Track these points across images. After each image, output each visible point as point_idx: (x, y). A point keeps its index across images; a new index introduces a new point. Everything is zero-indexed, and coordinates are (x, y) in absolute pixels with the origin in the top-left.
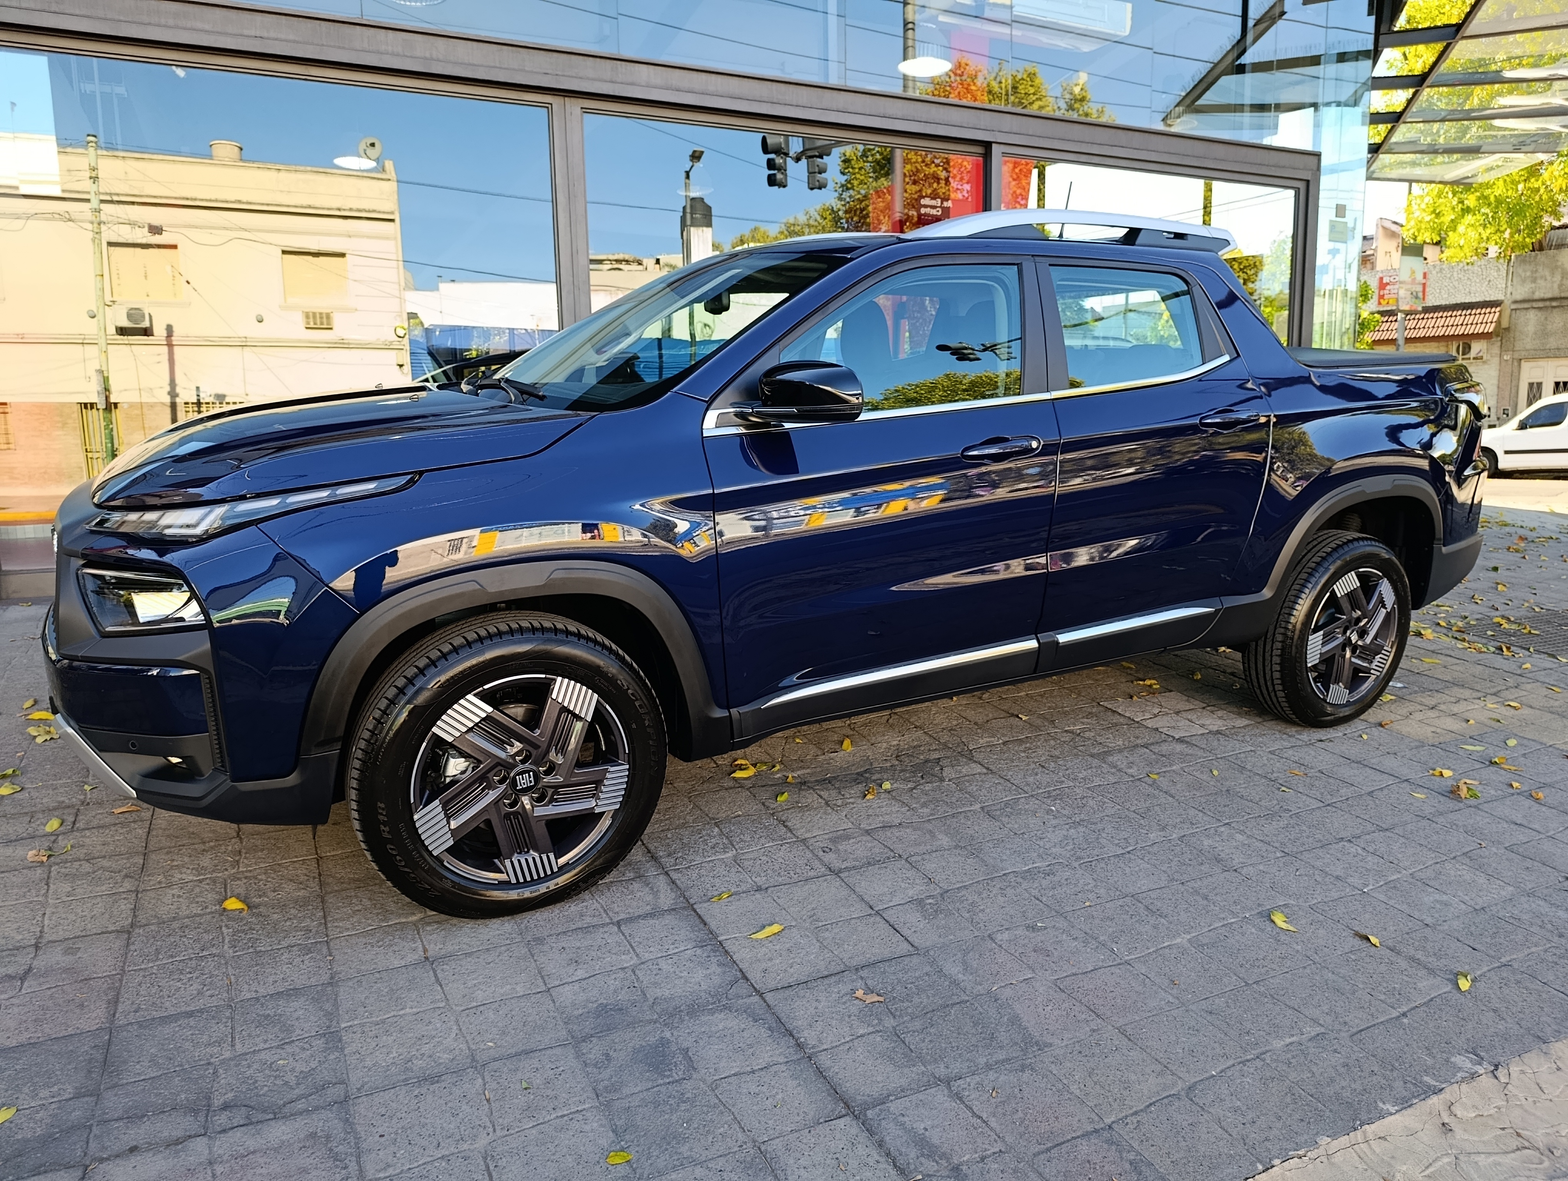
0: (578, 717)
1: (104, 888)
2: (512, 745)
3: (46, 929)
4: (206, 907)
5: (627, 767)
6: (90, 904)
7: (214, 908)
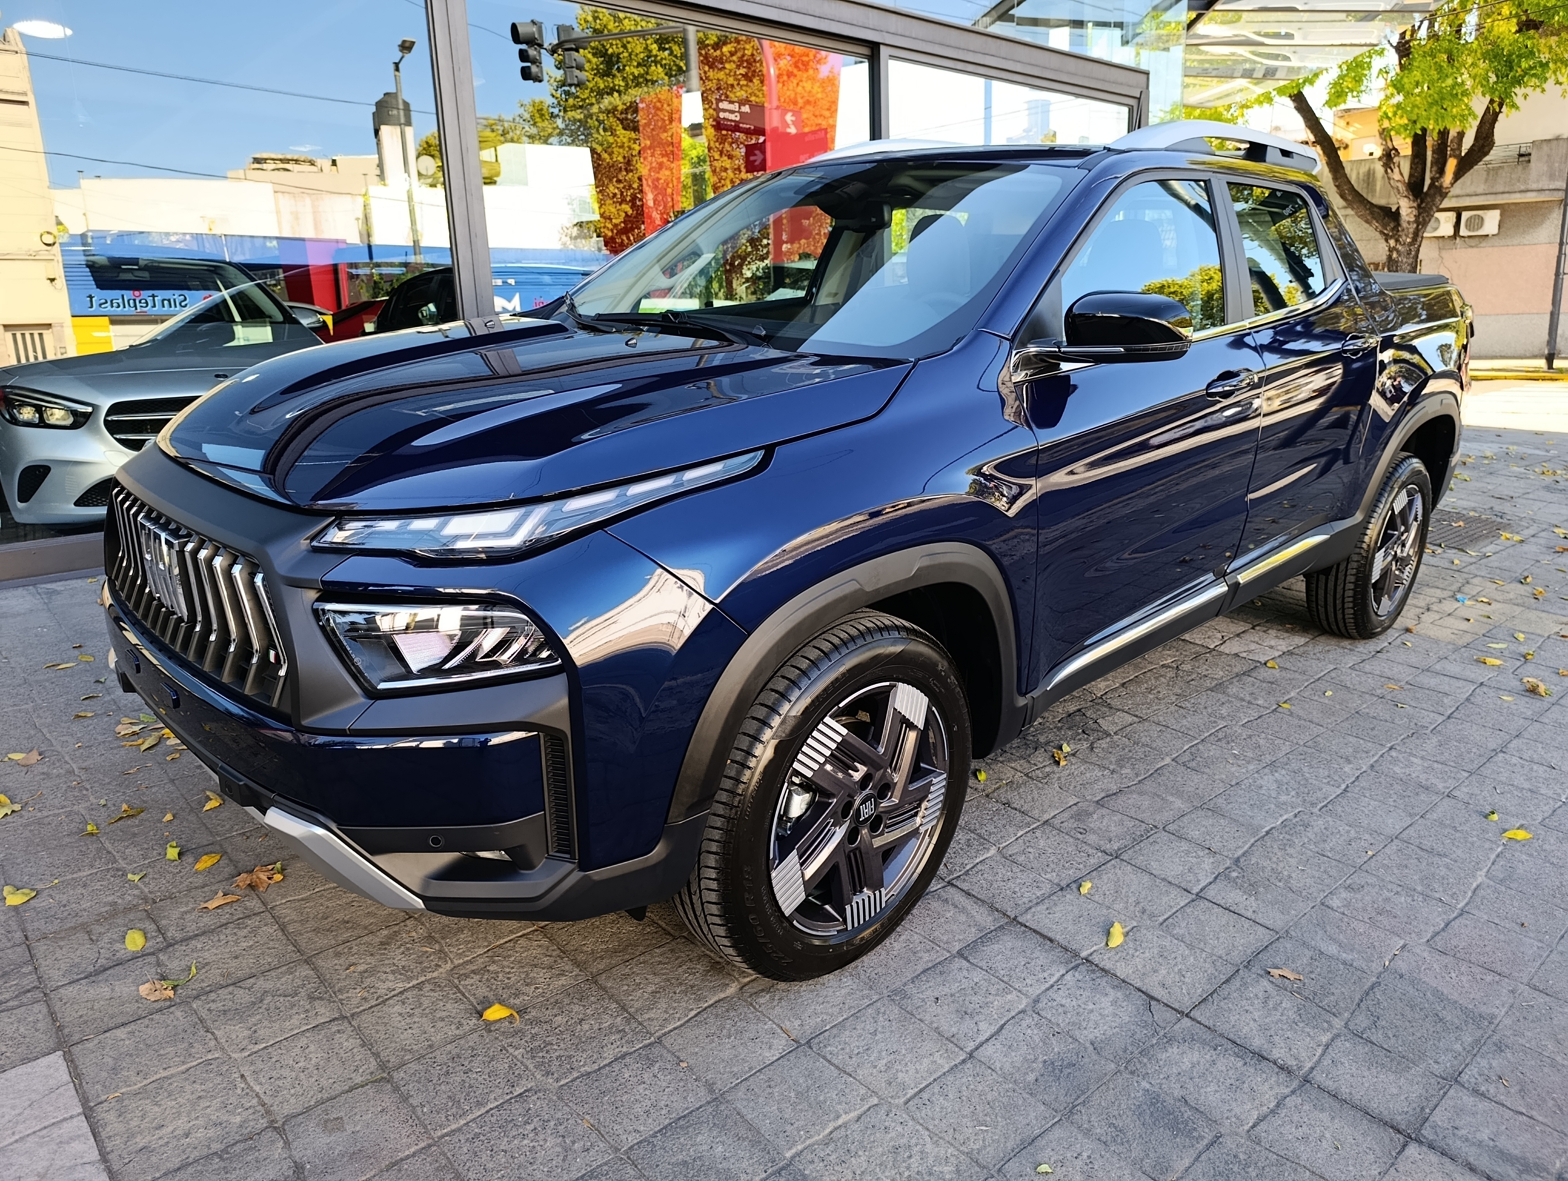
0: (911, 726)
1: (295, 1021)
2: (857, 770)
3: (267, 1100)
4: (460, 1024)
5: (945, 776)
6: (297, 1050)
7: (471, 1023)
